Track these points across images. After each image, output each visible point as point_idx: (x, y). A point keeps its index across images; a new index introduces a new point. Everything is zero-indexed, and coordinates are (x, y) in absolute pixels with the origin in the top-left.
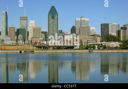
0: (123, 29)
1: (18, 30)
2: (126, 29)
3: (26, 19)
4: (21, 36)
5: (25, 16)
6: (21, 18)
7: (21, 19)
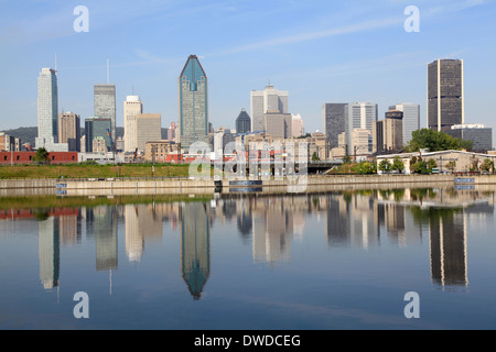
0: (392, 118)
1: (89, 124)
2: (401, 118)
3: (111, 91)
4: (101, 138)
5: (108, 83)
6: (98, 89)
7: (96, 93)
